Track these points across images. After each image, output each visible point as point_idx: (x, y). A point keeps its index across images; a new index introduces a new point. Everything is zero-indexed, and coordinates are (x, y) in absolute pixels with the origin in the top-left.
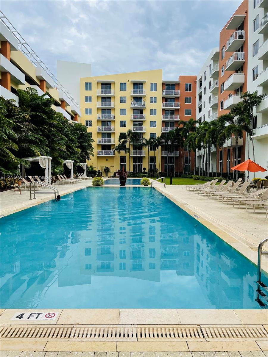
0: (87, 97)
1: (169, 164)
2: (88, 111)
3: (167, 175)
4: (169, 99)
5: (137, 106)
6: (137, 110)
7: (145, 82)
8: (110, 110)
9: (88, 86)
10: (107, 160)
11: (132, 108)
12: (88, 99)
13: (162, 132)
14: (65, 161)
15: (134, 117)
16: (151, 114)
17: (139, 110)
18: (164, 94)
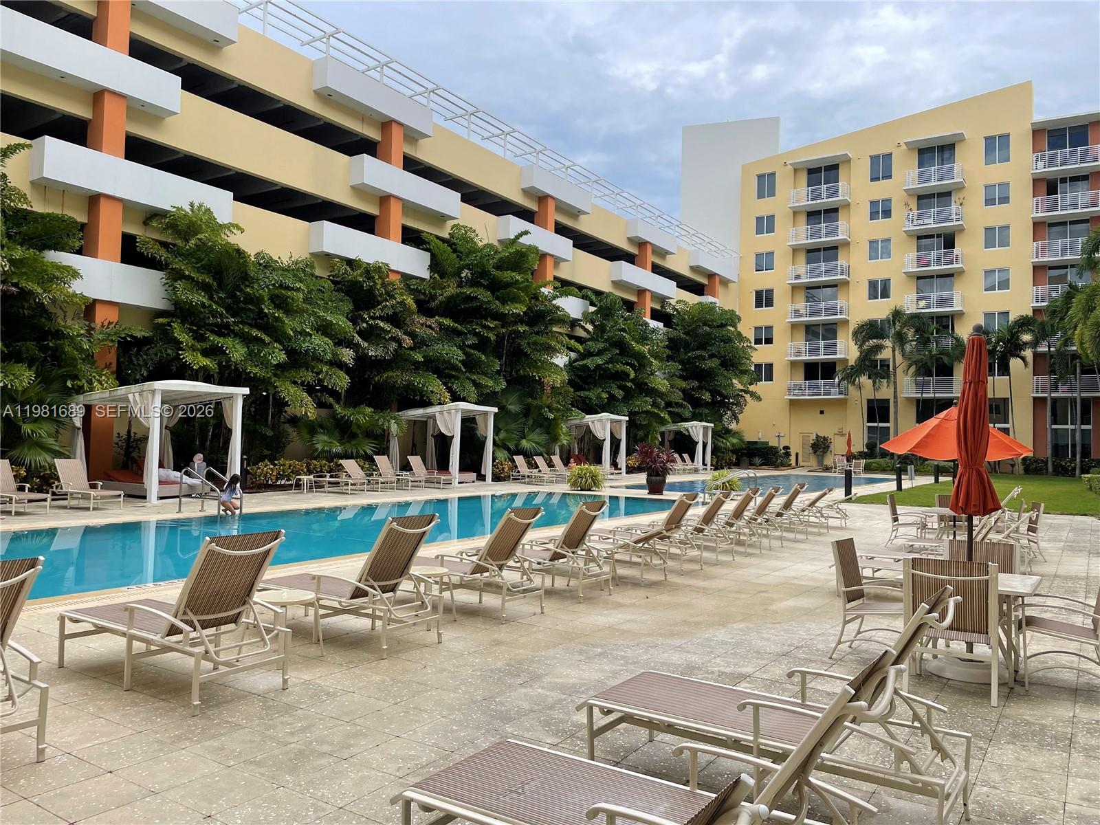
0: (759, 220)
1: (1070, 427)
2: (764, 262)
3: (1050, 469)
4: (1063, 180)
5: (930, 223)
6: (932, 236)
7: (960, 138)
8: (836, 248)
9: (766, 185)
10: (822, 412)
11: (912, 233)
12: (765, 224)
13: (1035, 304)
14: (587, 416)
15: (920, 263)
16: (989, 243)
17: (939, 236)
18: (1041, 168)
